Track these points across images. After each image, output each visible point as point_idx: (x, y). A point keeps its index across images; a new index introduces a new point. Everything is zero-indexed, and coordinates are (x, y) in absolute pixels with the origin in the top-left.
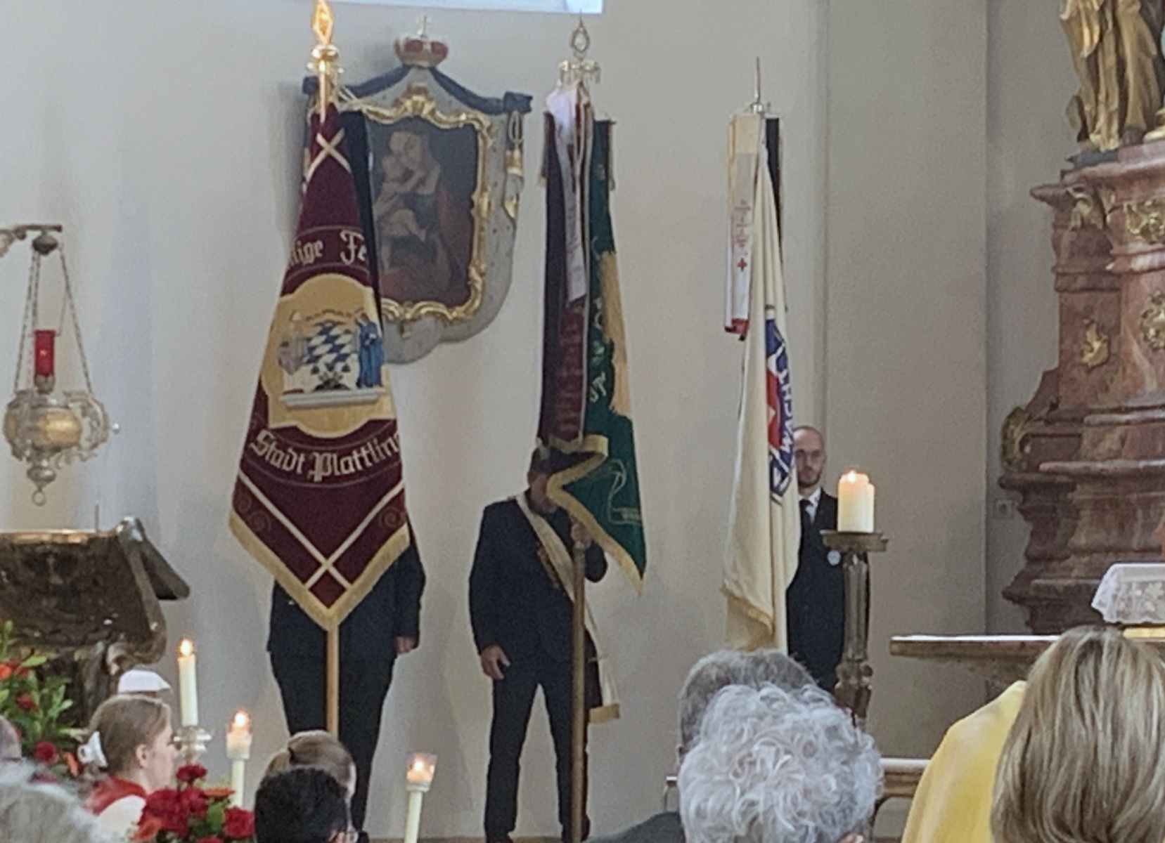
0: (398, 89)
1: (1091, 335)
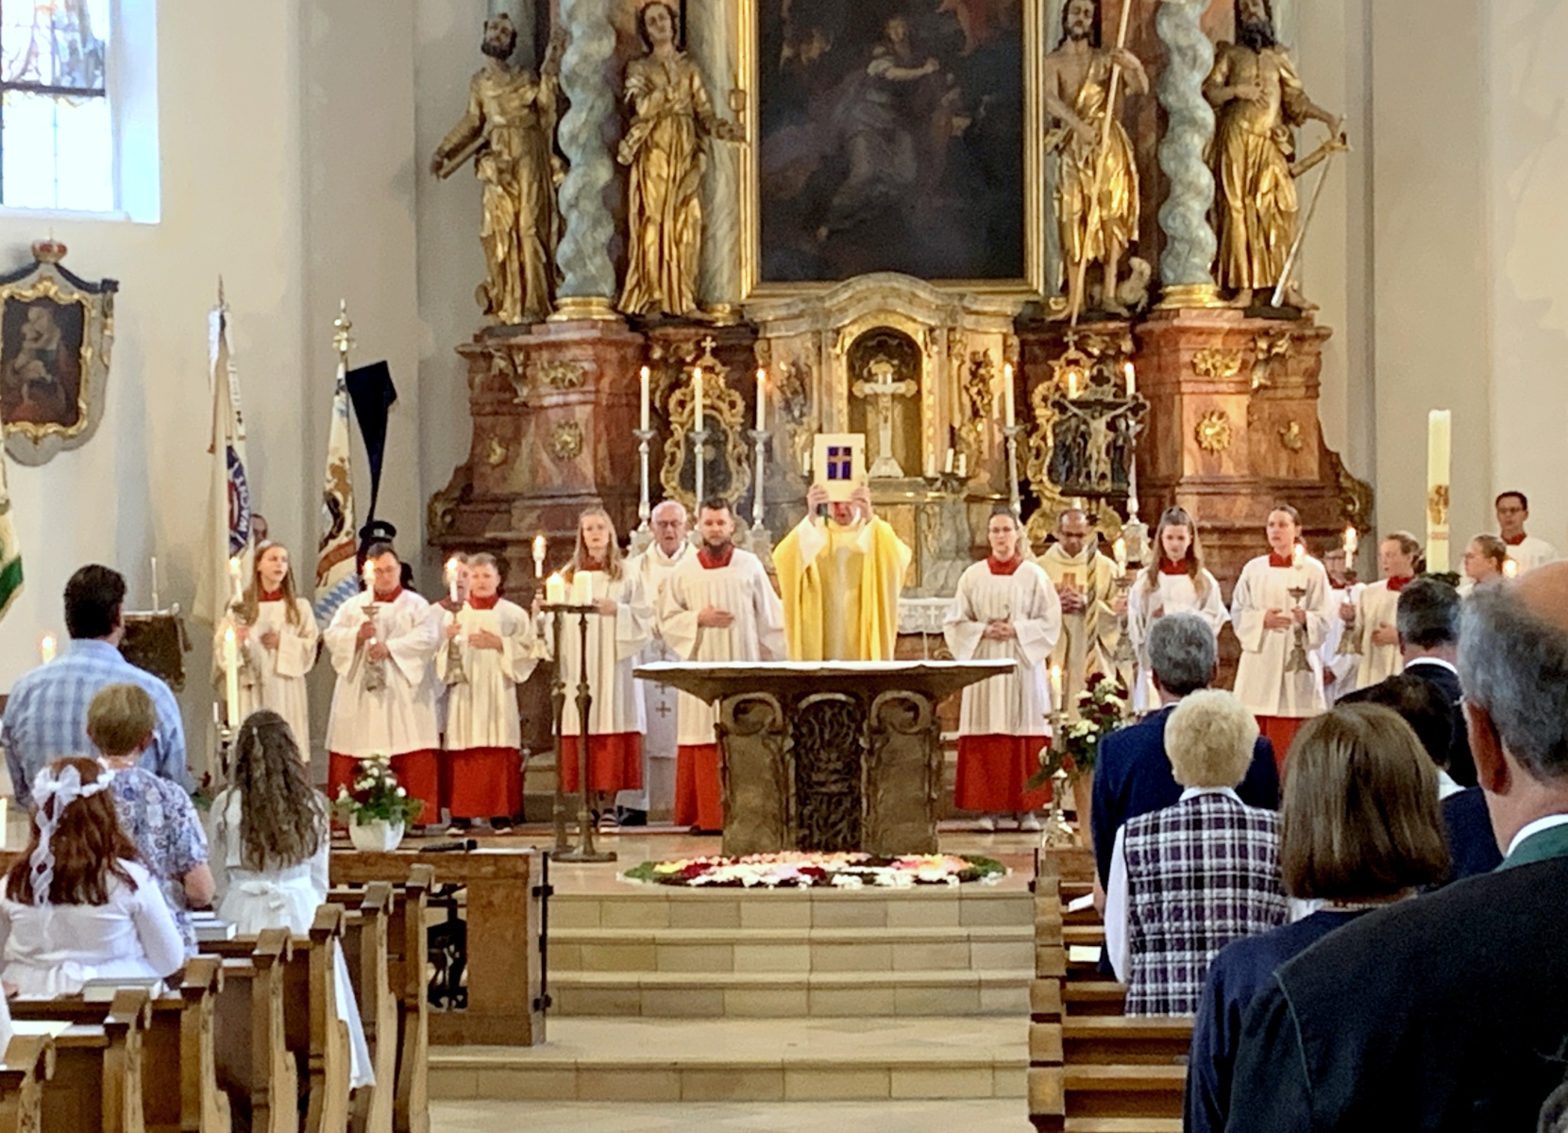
0: (33, 277)
1: (495, 445)
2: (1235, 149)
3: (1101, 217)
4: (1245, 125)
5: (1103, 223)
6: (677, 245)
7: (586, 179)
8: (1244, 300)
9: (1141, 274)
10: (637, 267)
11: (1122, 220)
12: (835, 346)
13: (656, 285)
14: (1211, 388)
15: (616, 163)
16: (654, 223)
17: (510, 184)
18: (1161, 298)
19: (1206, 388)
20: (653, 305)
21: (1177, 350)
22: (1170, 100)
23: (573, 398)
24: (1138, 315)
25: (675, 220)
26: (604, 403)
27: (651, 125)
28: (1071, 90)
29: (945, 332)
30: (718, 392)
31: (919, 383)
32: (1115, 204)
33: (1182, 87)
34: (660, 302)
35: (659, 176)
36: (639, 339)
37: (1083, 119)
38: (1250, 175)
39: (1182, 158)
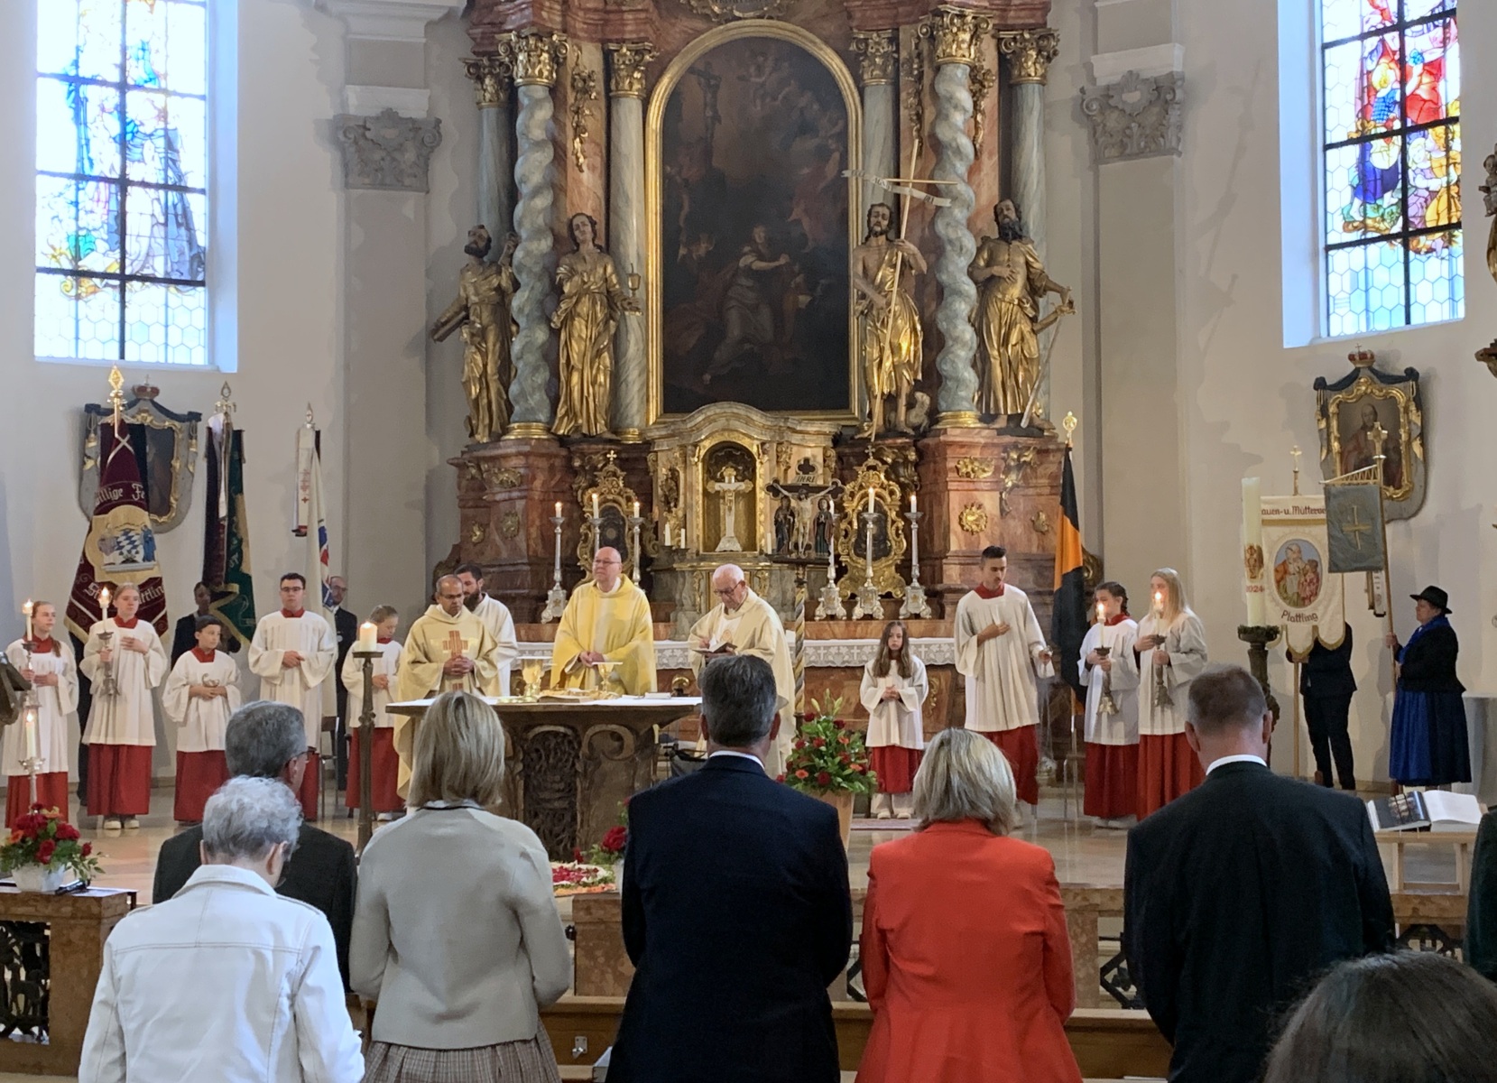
0: (134, 410)
1: (475, 528)
2: (993, 312)
3: (893, 362)
4: (1000, 296)
5: (895, 366)
6: (593, 385)
7: (528, 339)
8: (1001, 423)
9: (923, 403)
10: (565, 402)
11: (909, 365)
12: (694, 456)
13: (579, 414)
14: (971, 486)
15: (551, 328)
16: (578, 370)
17: (479, 343)
18: (937, 421)
19: (966, 486)
20: (577, 428)
21: (946, 459)
22: (944, 278)
23: (515, 494)
24: (920, 433)
25: (592, 368)
26: (536, 498)
27: (574, 300)
28: (871, 273)
29: (775, 445)
30: (617, 491)
31: (755, 484)
32: (904, 352)
33: (951, 268)
34: (581, 426)
35: (580, 336)
36: (564, 452)
37: (880, 293)
38: (1003, 332)
39: (951, 319)
